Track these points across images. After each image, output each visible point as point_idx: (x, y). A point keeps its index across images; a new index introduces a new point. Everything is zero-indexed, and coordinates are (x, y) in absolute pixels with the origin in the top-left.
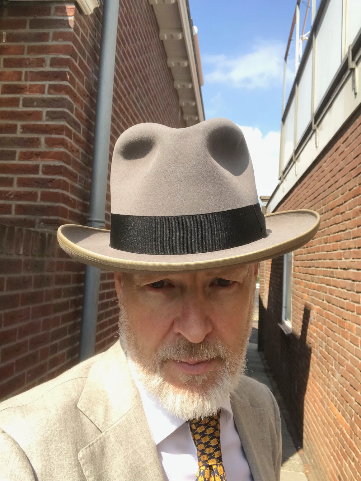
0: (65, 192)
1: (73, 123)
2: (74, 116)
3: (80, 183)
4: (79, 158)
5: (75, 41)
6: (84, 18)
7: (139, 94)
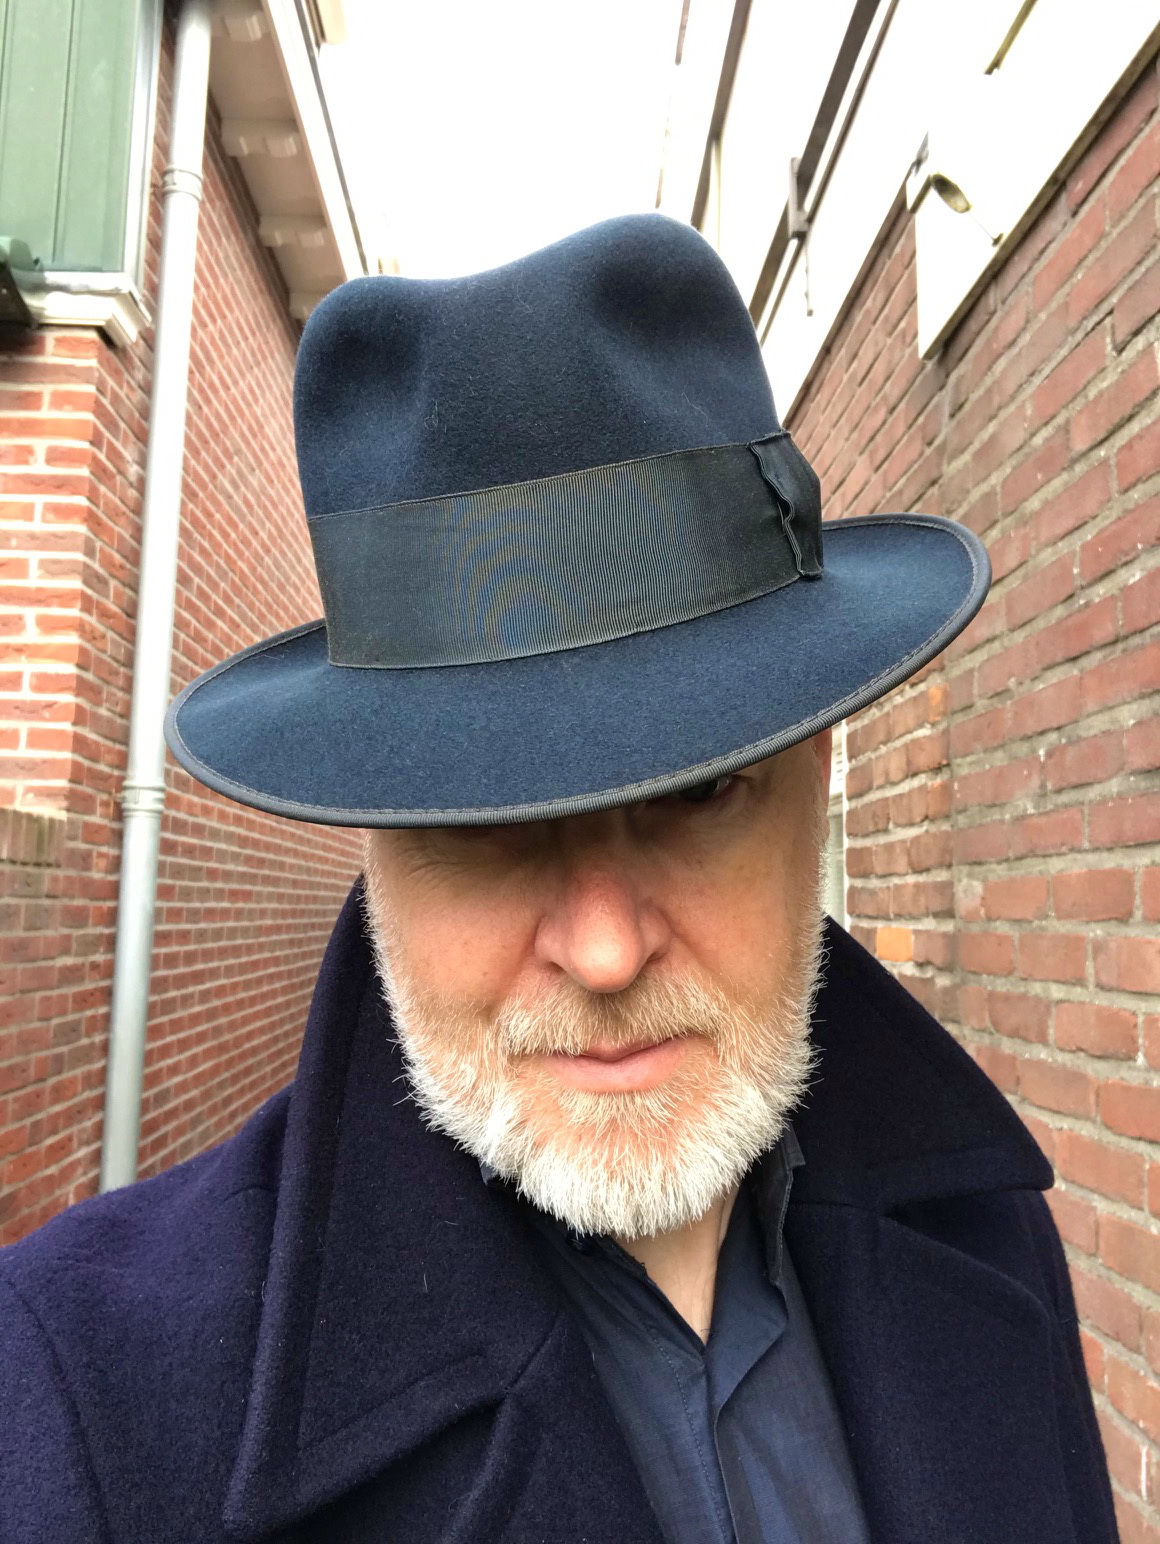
0: (79, 730)
1: (95, 581)
2: (96, 566)
3: (108, 705)
4: (104, 651)
5: (99, 410)
6: (116, 353)
7: (239, 472)
